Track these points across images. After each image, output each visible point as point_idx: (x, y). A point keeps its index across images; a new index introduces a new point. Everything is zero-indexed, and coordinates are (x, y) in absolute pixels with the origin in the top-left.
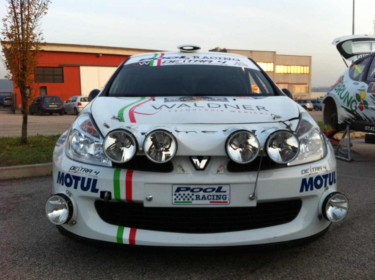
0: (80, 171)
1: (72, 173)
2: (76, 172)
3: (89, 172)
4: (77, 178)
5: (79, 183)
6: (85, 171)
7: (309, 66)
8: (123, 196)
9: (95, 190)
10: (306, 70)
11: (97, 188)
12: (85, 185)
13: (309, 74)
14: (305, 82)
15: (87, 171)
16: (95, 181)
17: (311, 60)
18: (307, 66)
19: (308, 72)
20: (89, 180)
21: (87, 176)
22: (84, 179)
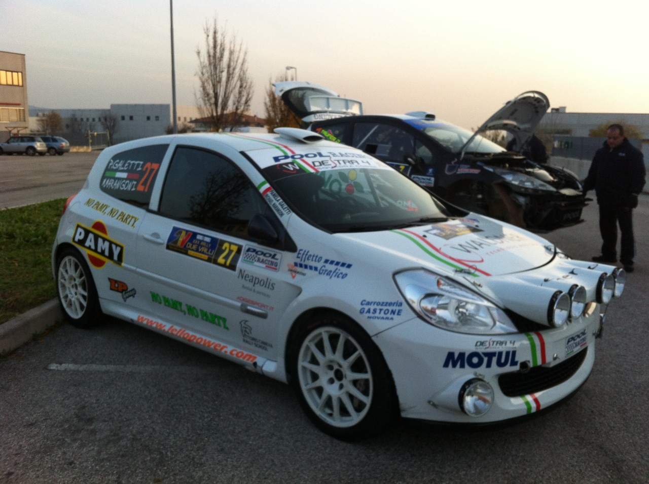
0: (493, 345)
1: (481, 350)
2: (488, 348)
3: (504, 345)
4: (490, 355)
5: (495, 359)
6: (498, 345)
7: (22, 72)
8: (539, 362)
9: (514, 363)
10: (16, 78)
11: (516, 359)
12: (503, 360)
13: (22, 86)
14: (18, 102)
15: (501, 343)
16: (514, 353)
17: (24, 61)
18: (17, 72)
19: (21, 84)
20: (508, 353)
21: (503, 349)
22: (500, 354)
